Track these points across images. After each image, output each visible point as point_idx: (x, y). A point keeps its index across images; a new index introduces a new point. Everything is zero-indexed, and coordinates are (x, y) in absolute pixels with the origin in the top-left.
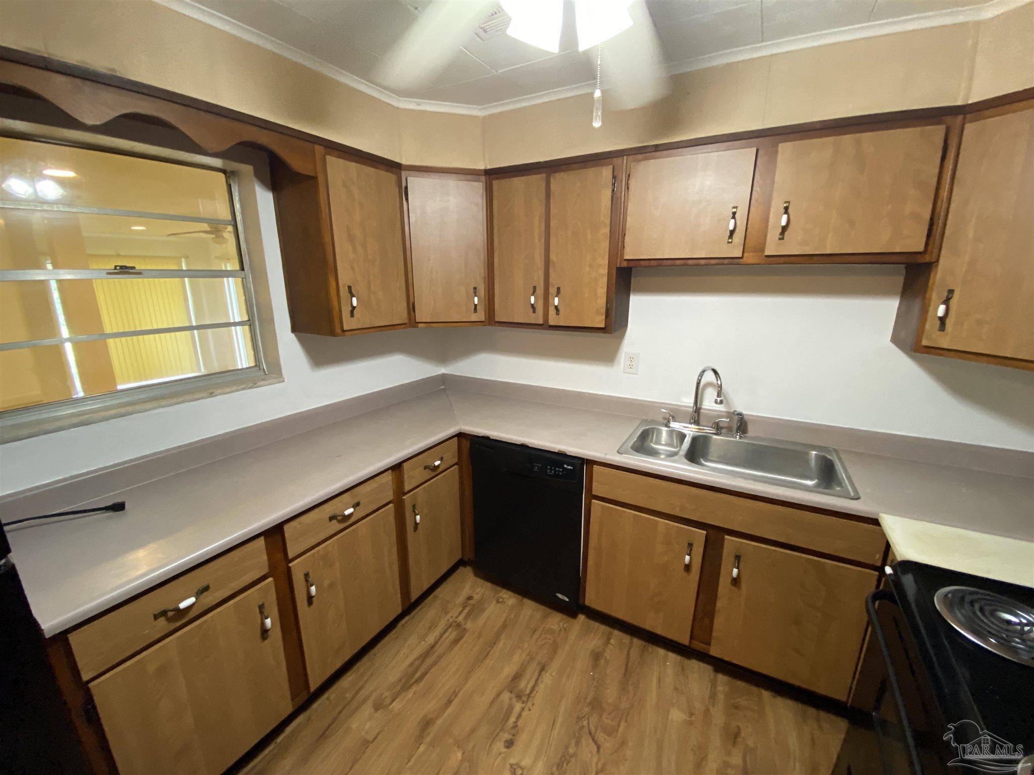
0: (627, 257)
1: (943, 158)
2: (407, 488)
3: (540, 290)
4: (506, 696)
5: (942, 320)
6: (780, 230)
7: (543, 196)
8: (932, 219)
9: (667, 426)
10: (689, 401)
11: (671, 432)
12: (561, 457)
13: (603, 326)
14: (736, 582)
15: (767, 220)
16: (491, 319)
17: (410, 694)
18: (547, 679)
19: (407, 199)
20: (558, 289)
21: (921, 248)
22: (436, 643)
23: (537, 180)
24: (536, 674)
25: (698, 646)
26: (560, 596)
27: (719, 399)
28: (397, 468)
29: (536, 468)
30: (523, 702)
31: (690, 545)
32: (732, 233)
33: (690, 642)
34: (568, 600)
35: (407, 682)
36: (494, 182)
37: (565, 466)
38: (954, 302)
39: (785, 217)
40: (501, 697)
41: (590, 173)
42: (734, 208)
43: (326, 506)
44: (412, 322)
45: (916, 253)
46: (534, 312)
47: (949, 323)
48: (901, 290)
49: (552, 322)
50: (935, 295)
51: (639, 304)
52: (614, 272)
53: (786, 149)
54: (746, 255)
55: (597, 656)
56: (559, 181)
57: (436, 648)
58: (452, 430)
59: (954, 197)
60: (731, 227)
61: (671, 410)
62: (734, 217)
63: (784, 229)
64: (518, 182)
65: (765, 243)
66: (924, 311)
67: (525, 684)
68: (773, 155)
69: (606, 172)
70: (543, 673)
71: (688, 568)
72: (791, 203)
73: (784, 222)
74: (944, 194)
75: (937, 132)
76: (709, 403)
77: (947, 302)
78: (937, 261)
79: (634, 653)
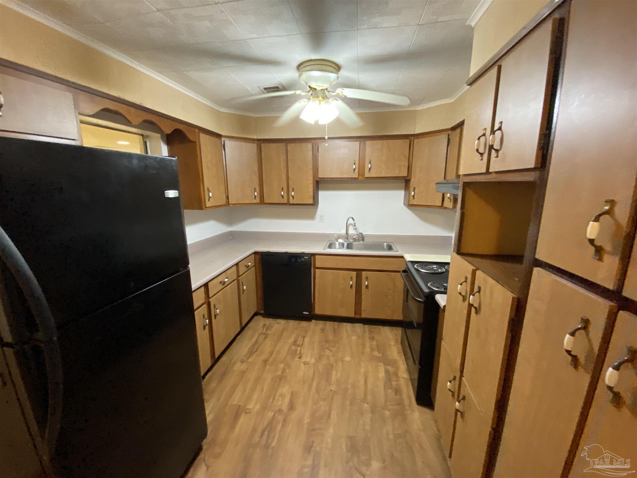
0: (320, 177)
1: (410, 149)
2: (240, 274)
3: (285, 189)
4: (293, 347)
5: (413, 196)
6: (369, 169)
7: (285, 152)
8: (408, 166)
9: (337, 241)
10: (343, 232)
11: (339, 243)
12: (303, 254)
13: (312, 203)
14: (367, 287)
15: (364, 166)
16: (262, 202)
17: (254, 356)
18: (307, 339)
19: (224, 150)
20: (293, 189)
21: (407, 176)
22: (257, 340)
23: (282, 146)
24: (302, 340)
25: (358, 316)
26: (305, 313)
27: (355, 228)
28: (237, 264)
29: (293, 260)
30: (300, 347)
31: (352, 278)
32: (354, 169)
33: (355, 315)
34: (308, 313)
35: (251, 352)
36: (262, 144)
37: (305, 257)
38: (416, 191)
39: (370, 165)
40: (292, 348)
41: (304, 145)
42: (354, 161)
43: (219, 277)
44: (228, 204)
45: (405, 177)
46: (283, 198)
47: (415, 196)
48: (404, 188)
49: (291, 202)
50: (412, 189)
51: (322, 195)
52: (315, 182)
53: (368, 143)
54: (359, 177)
55: (323, 330)
56: (291, 146)
57: (258, 341)
58: (252, 251)
59: (413, 161)
60: (354, 168)
61: (338, 235)
62: (355, 164)
63: (370, 169)
64: (273, 145)
65: (364, 173)
66: (409, 194)
67: (299, 342)
68: (365, 144)
69: (310, 146)
70: (304, 339)
71: (351, 286)
72: (371, 160)
73: (370, 167)
74: (411, 158)
75: (407, 141)
76: (351, 231)
77: (414, 191)
78: (411, 179)
79: (336, 327)
